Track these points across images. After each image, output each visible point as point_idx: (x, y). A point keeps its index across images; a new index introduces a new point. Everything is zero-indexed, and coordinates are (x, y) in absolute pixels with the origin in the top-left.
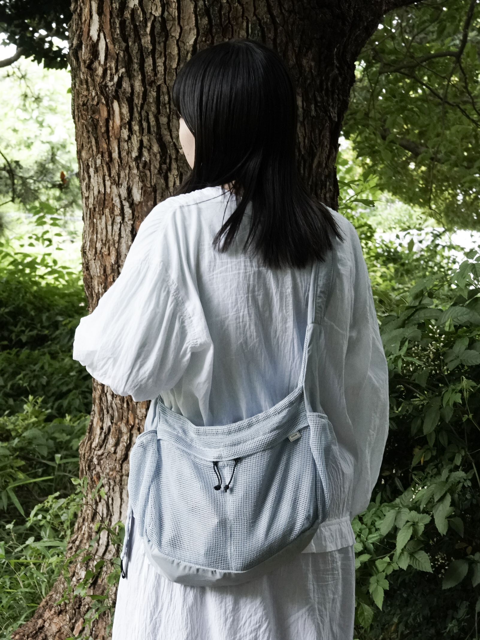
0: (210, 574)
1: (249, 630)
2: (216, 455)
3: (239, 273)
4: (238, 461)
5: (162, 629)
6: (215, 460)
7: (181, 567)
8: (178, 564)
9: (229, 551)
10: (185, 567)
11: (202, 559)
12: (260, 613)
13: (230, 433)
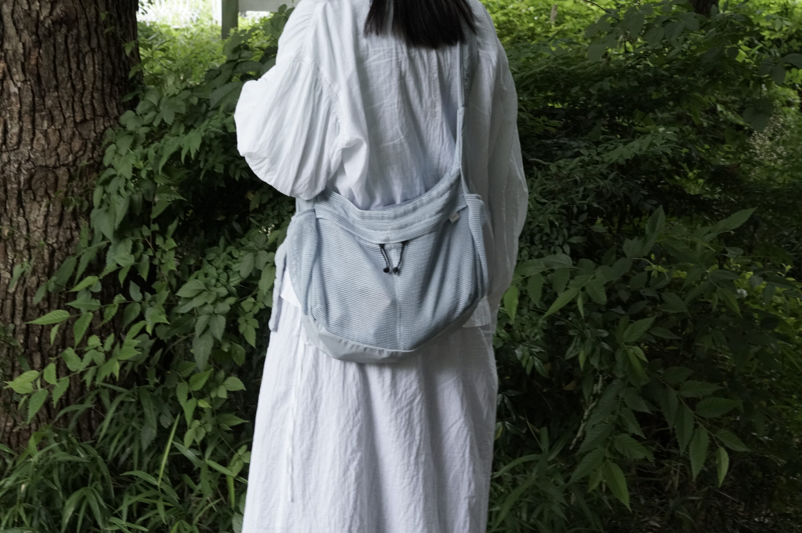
0: (377, 353)
1: (405, 403)
2: (383, 237)
3: (391, 61)
4: (405, 243)
5: (323, 406)
6: (382, 243)
7: (349, 346)
8: (346, 343)
9: (398, 331)
10: (353, 346)
11: (371, 338)
12: (415, 386)
13: (396, 217)
